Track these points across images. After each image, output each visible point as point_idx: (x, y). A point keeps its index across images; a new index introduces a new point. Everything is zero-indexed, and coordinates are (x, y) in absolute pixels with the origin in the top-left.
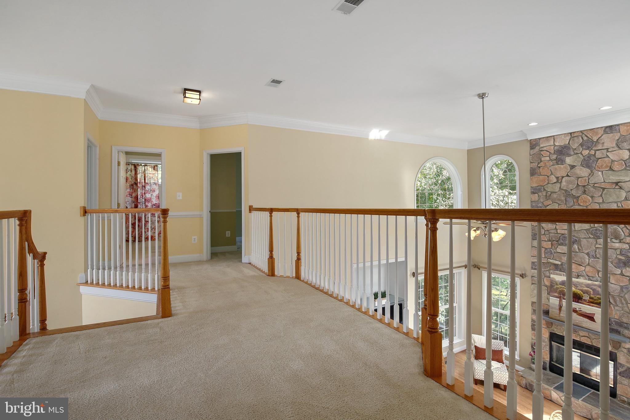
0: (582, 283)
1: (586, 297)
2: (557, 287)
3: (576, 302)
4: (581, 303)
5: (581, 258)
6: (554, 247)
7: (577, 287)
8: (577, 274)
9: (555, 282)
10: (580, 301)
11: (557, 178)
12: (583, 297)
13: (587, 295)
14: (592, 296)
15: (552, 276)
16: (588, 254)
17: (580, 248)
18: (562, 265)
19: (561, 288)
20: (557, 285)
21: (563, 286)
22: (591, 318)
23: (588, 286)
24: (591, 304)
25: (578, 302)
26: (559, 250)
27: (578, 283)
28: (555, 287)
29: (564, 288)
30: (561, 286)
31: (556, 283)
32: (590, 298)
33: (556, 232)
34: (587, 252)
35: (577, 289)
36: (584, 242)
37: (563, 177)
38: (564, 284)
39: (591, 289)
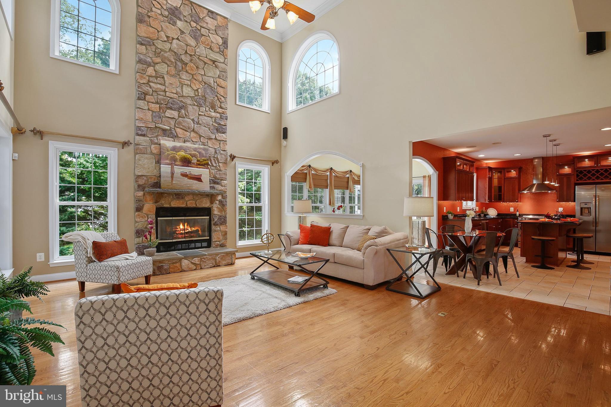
0: (190, 148)
1: (194, 161)
2: (168, 154)
3: (186, 166)
4: (190, 167)
5: (188, 124)
6: (163, 110)
7: (187, 151)
8: (184, 140)
9: (166, 148)
10: (189, 165)
11: (168, 37)
12: (192, 160)
13: (195, 158)
14: (199, 159)
15: (162, 142)
16: (193, 120)
17: (187, 114)
18: (170, 130)
19: (172, 154)
20: (168, 151)
21: (173, 151)
22: (198, 179)
23: (195, 149)
24: (199, 166)
25: (188, 166)
26: (167, 114)
27: (187, 148)
28: (166, 154)
29: (175, 154)
30: (172, 152)
31: (167, 150)
32: (198, 161)
33: (164, 95)
34: (192, 118)
35: (186, 154)
36: (190, 108)
37: (173, 39)
38: (175, 149)
39: (198, 152)
